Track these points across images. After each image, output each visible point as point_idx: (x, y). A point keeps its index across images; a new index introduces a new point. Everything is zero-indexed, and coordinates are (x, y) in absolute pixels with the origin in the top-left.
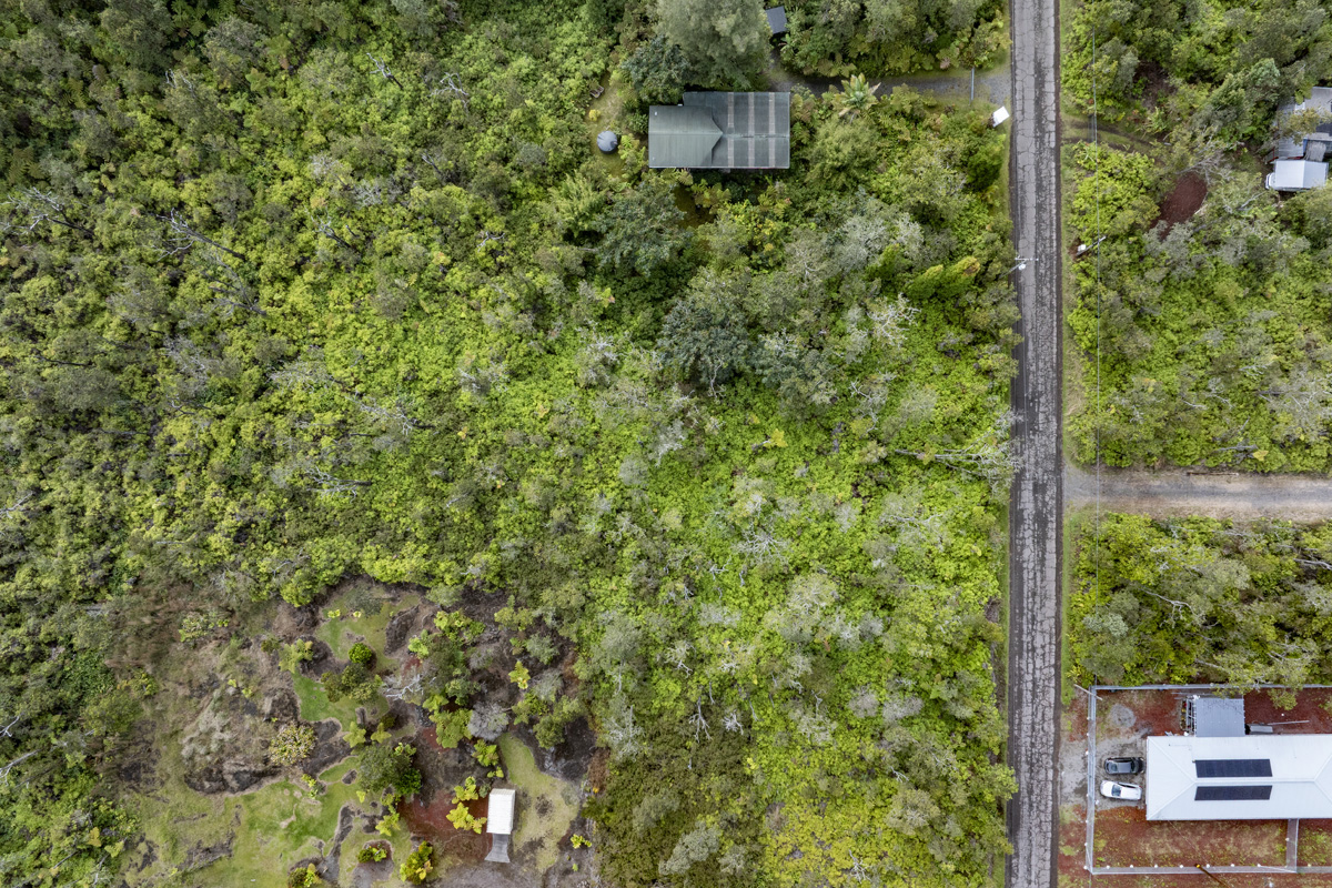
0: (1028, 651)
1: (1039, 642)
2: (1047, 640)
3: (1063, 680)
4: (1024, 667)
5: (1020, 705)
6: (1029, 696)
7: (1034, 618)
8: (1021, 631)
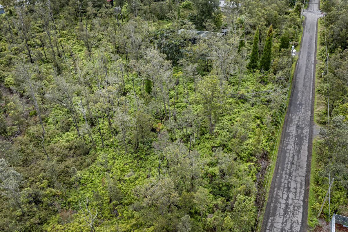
0: (284, 187)
1: (293, 185)
2: (299, 186)
3: (309, 210)
4: (280, 194)
5: (274, 214)
6: (282, 212)
7: (290, 174)
8: (281, 177)
